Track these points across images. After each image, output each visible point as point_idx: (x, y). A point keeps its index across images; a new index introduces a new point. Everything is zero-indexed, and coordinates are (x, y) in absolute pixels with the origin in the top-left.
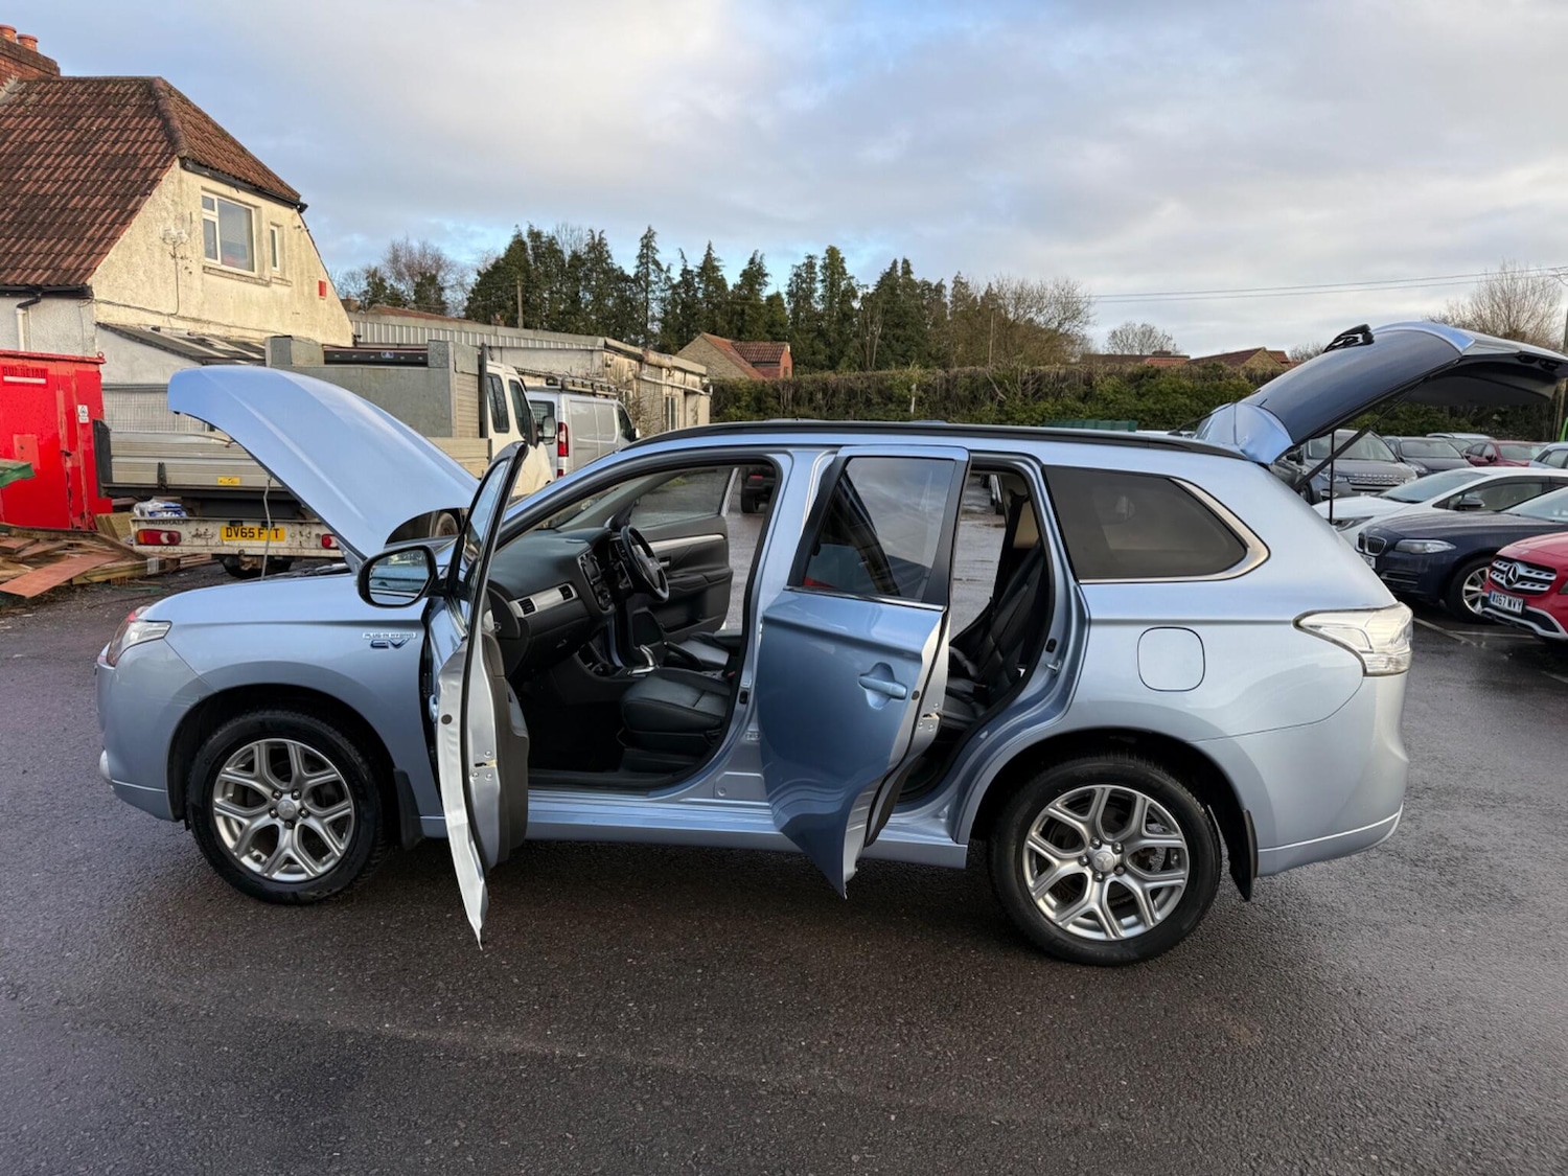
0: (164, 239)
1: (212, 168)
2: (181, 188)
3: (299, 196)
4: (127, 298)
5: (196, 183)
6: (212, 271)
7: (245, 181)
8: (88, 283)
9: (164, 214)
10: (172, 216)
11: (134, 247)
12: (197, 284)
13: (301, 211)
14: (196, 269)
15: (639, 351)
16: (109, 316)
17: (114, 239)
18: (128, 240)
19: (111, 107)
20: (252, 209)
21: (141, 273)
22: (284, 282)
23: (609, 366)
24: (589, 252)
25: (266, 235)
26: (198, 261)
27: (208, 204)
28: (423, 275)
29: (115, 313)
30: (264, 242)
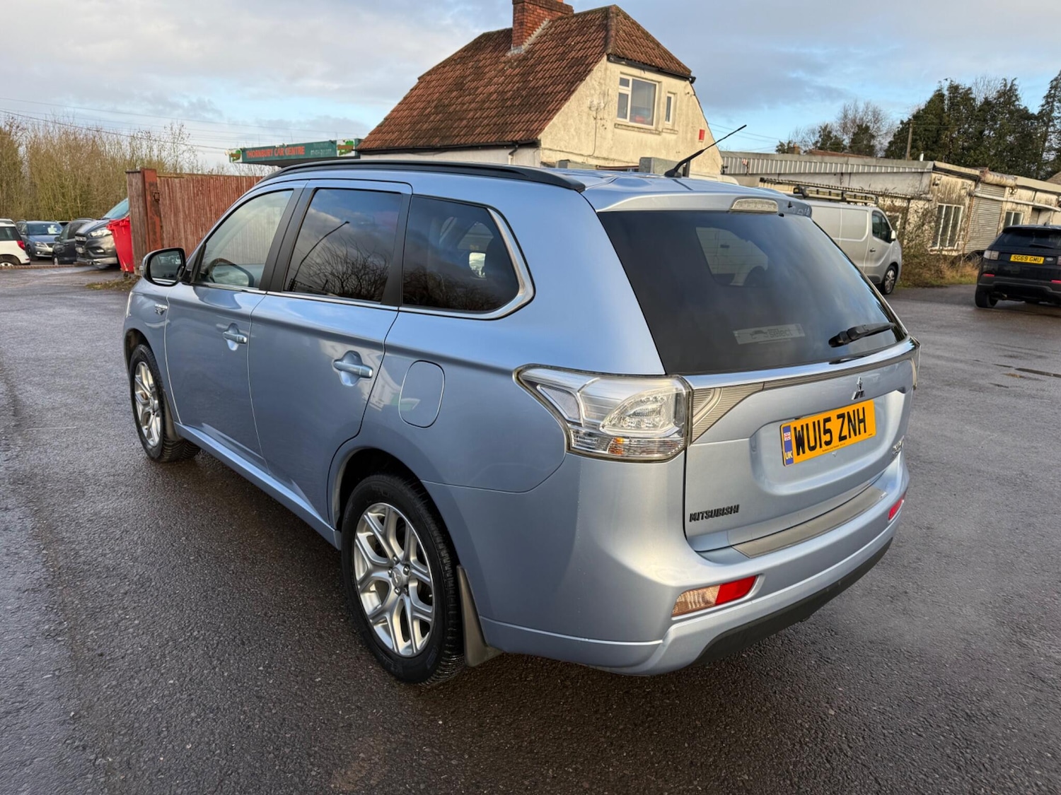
0: (590, 108)
1: (627, 59)
2: (605, 74)
3: (690, 72)
4: (562, 146)
5: (618, 70)
6: (620, 127)
7: (650, 65)
8: (539, 138)
9: (593, 92)
10: (598, 92)
11: (570, 114)
12: (609, 135)
13: (692, 82)
14: (610, 126)
15: (976, 172)
16: (550, 157)
17: (558, 110)
18: (567, 110)
19: (585, 29)
20: (657, 84)
21: (572, 130)
22: (673, 131)
23: (937, 185)
24: (999, 97)
25: (664, 100)
26: (612, 120)
27: (624, 82)
28: (860, 127)
29: (553, 156)
30: (661, 105)
